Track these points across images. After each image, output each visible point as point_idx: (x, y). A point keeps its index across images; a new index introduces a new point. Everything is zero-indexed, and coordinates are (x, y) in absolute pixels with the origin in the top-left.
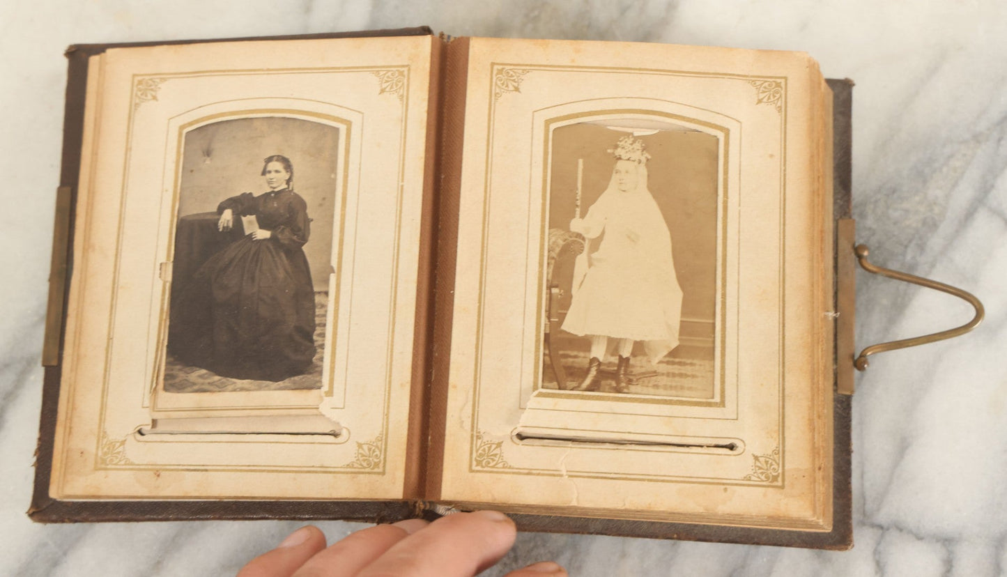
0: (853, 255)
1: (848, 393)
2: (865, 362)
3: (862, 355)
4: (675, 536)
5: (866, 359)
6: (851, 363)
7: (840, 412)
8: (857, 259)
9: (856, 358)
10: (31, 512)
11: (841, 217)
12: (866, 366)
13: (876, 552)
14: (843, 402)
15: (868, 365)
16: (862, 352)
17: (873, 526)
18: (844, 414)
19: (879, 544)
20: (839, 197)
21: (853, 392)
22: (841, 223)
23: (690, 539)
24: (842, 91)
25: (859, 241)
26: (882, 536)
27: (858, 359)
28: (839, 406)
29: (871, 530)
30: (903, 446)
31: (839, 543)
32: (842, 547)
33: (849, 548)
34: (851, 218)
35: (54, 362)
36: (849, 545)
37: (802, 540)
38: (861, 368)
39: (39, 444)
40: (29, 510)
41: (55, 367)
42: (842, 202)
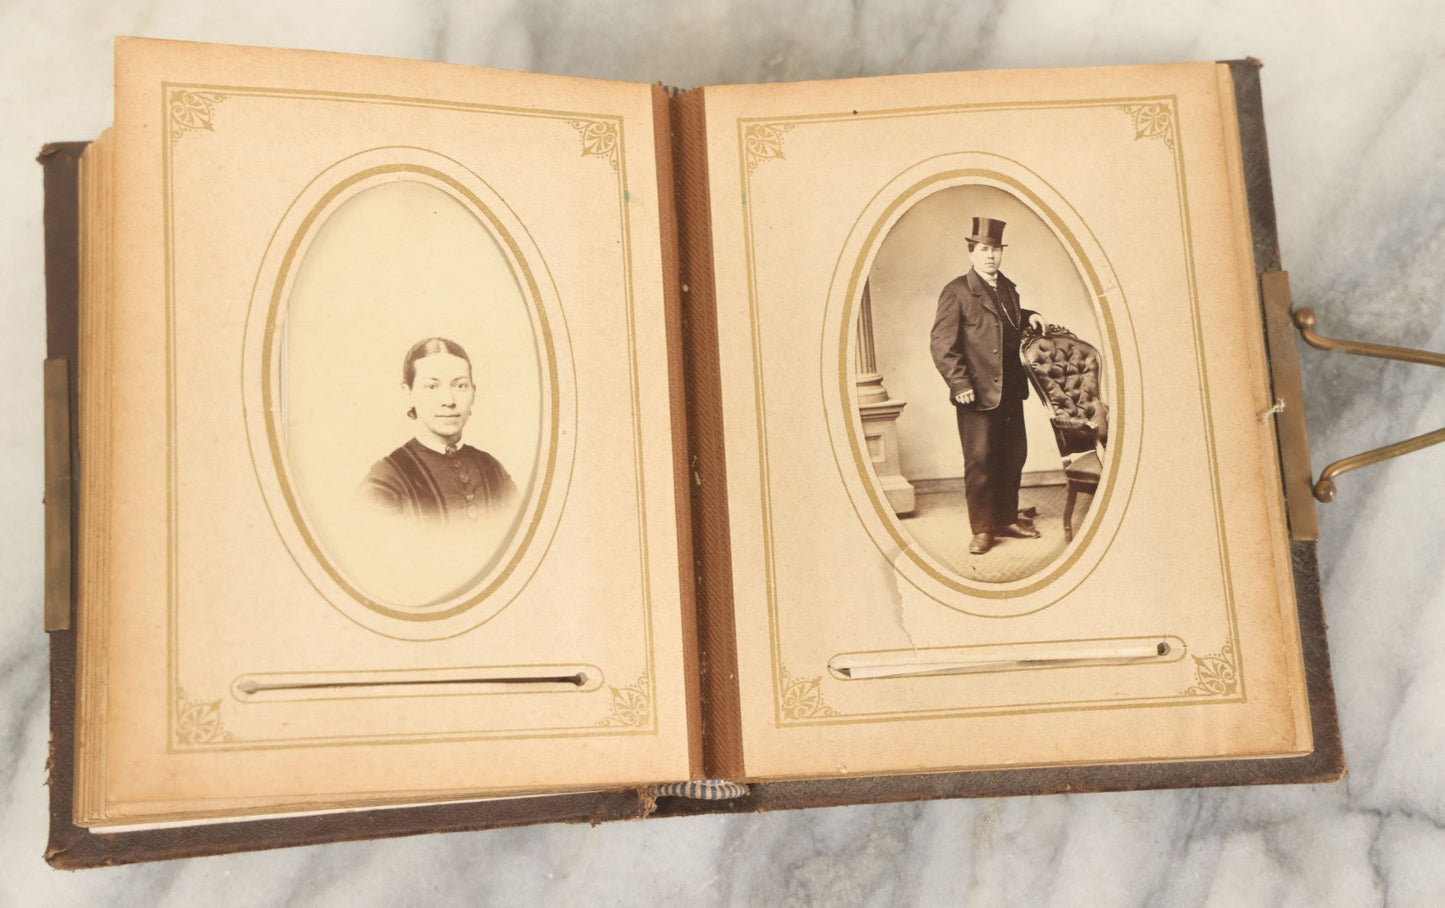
0: (1291, 325)
1: (1309, 539)
2: (1331, 487)
3: (1325, 478)
4: (1069, 787)
5: (1332, 483)
6: (1309, 492)
7: (1300, 568)
8: (1298, 331)
9: (1315, 482)
10: (51, 854)
11: (1265, 270)
12: (1331, 493)
13: (1373, 853)
14: (1303, 553)
15: (1335, 493)
16: (1323, 474)
17: (1364, 811)
18: (1306, 571)
19: (1376, 839)
20: (1258, 239)
21: (1315, 535)
22: (1266, 278)
23: (1091, 790)
24: (1246, 74)
25: (1298, 302)
26: (1381, 825)
27: (1319, 483)
28: (1297, 559)
29: (1361, 817)
30: (1401, 685)
31: (1324, 771)
32: (1330, 776)
33: (1342, 776)
34: (1280, 269)
35: (65, 626)
36: (1341, 772)
37: (1266, 772)
38: (1325, 499)
39: (51, 751)
40: (47, 852)
41: (67, 631)
42: (1264, 247)
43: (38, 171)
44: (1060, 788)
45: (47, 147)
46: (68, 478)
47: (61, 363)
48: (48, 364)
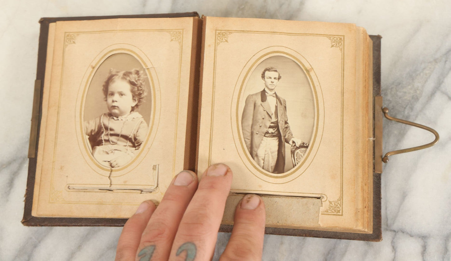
0: (381, 112)
1: (380, 173)
2: (387, 159)
3: (386, 156)
4: (304, 235)
6: (381, 159)
7: (376, 181)
8: (383, 114)
9: (383, 157)
10: (23, 221)
11: (376, 96)
13: (392, 242)
14: (377, 176)
15: (388, 160)
17: (391, 230)
18: (378, 182)
19: (393, 238)
20: (375, 87)
21: (382, 172)
22: (376, 98)
23: (310, 236)
24: (376, 40)
25: (384, 106)
26: (395, 235)
27: (384, 158)
28: (376, 178)
29: (390, 232)
30: (404, 196)
31: (376, 238)
32: (377, 240)
33: (381, 240)
34: (380, 96)
35: (33, 156)
36: (380, 239)
37: (360, 237)
38: (385, 162)
39: (26, 192)
40: (22, 220)
41: (34, 158)
42: (376, 89)
43: (39, 25)
44: (301, 235)
45: (42, 19)
46: (38, 114)
47: (40, 81)
48: (36, 81)
